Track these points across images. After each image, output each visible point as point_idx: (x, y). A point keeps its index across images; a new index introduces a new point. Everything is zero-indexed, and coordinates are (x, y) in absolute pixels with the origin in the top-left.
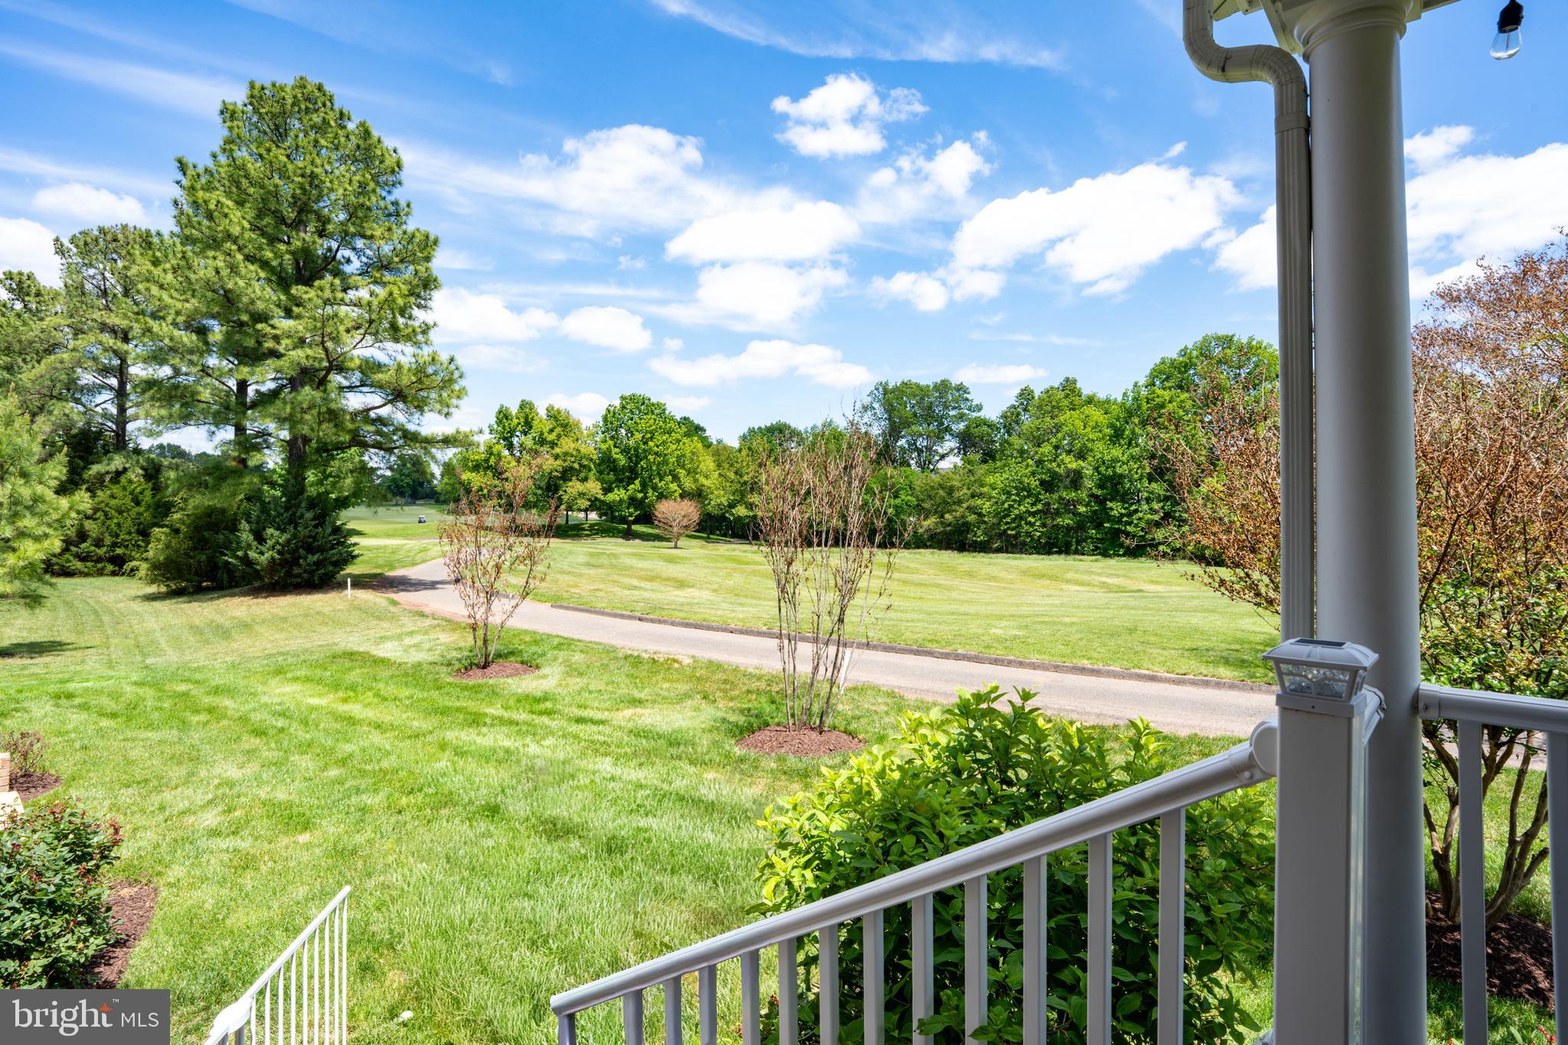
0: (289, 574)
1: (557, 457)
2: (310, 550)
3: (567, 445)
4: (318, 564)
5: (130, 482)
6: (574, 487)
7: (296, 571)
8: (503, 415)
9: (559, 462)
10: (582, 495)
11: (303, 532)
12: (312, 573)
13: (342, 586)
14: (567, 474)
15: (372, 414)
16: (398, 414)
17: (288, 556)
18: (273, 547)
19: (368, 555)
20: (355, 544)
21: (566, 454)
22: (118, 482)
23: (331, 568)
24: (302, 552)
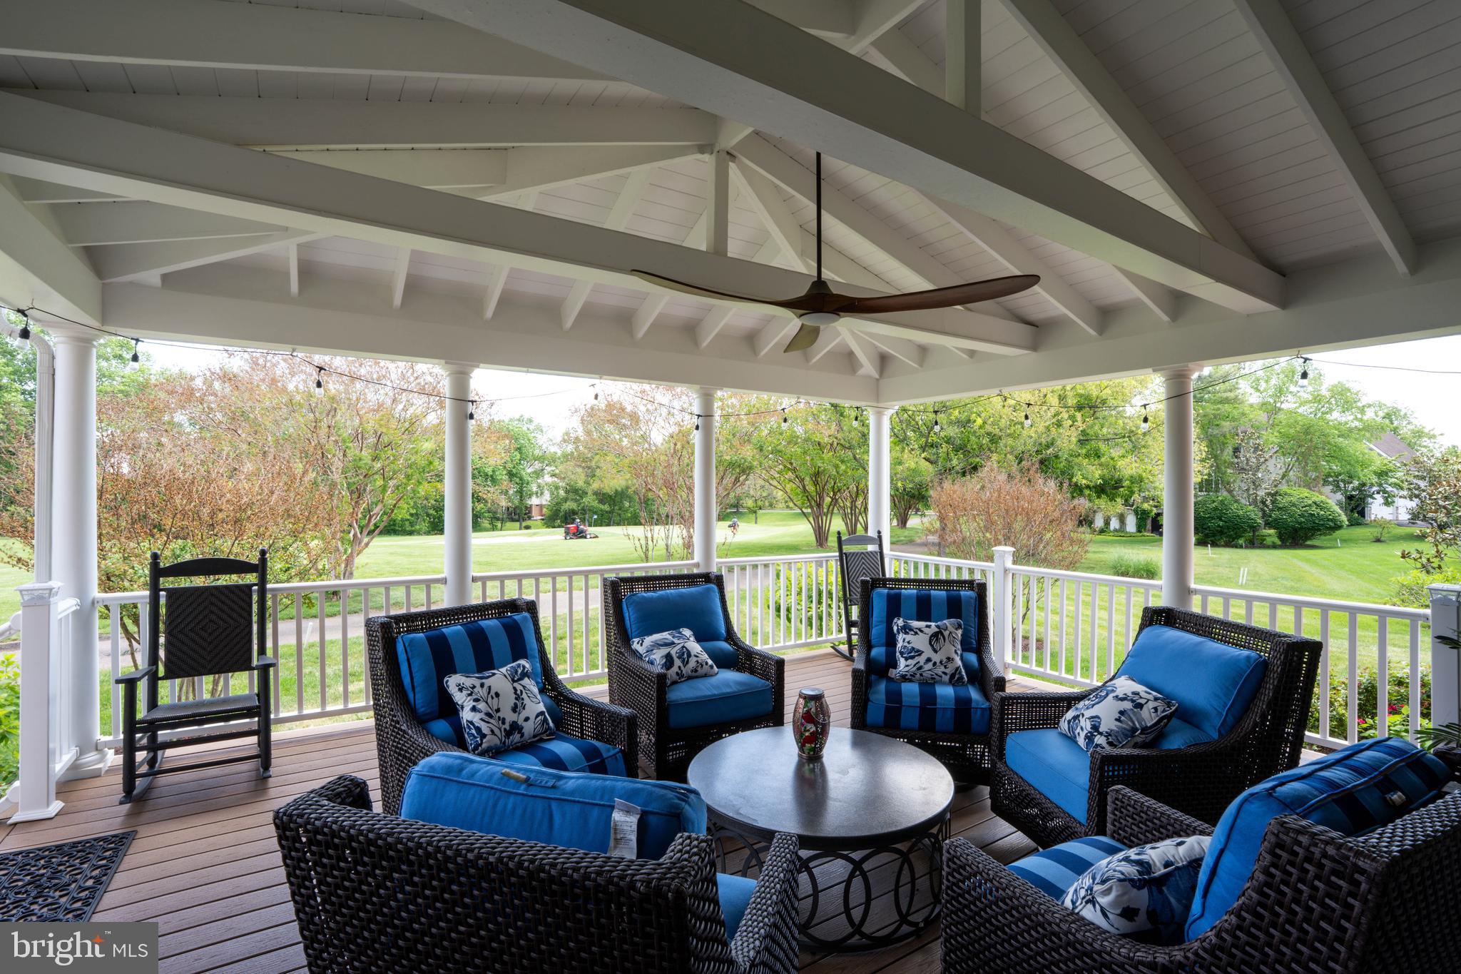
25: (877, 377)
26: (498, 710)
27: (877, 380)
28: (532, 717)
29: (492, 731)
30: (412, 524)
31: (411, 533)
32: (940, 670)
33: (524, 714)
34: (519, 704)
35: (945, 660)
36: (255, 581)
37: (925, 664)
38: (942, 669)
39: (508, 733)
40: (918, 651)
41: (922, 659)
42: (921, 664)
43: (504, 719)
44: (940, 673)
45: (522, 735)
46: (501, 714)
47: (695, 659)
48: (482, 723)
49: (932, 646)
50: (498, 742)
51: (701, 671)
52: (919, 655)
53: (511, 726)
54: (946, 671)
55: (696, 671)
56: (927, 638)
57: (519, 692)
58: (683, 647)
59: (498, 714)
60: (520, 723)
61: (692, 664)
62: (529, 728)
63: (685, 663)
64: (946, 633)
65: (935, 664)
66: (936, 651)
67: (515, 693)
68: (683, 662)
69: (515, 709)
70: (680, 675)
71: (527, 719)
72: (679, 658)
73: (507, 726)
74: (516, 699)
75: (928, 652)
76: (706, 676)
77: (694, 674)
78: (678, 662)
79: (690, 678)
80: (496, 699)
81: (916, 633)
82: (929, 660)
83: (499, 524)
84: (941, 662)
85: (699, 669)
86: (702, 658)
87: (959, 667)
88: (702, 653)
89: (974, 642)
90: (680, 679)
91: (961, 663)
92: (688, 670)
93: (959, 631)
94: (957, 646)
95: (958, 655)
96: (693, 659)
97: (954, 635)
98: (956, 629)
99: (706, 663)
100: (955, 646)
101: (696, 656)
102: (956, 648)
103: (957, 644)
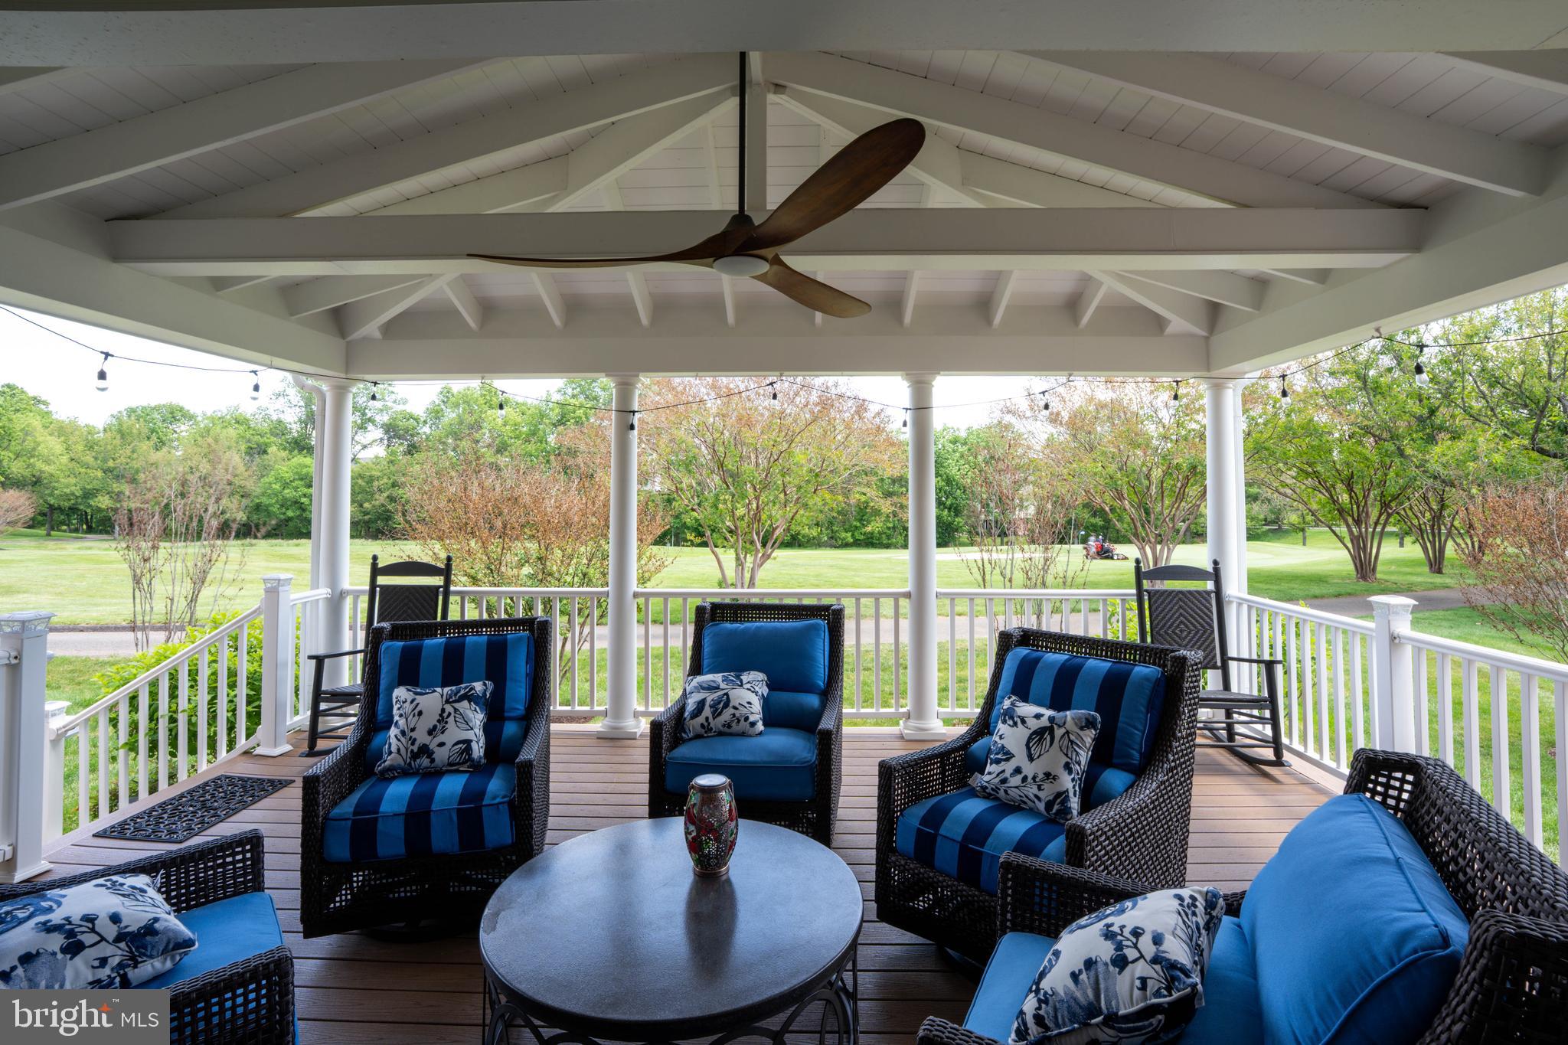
25: (1204, 334)
26: (413, 730)
27: (1207, 338)
28: (449, 745)
29: (399, 750)
30: (889, 537)
31: (887, 546)
32: (1032, 790)
33: (441, 738)
34: (439, 727)
35: (1041, 776)
36: (442, 583)
37: (1012, 775)
38: (1034, 790)
39: (415, 756)
40: (1008, 753)
41: (1009, 767)
42: (1007, 774)
43: (415, 740)
44: (1032, 797)
45: (433, 761)
46: (414, 735)
47: (732, 711)
48: (395, 739)
49: (1028, 748)
50: (402, 763)
51: (735, 728)
52: (1007, 760)
53: (419, 748)
54: (1041, 794)
55: (729, 726)
56: (1027, 733)
57: (445, 715)
58: (727, 694)
59: (412, 734)
60: (431, 747)
61: (726, 715)
62: (441, 755)
63: (716, 713)
64: (1059, 732)
65: (1025, 779)
66: (1031, 758)
67: (441, 715)
68: (713, 713)
69: (430, 732)
70: (706, 727)
71: (442, 744)
72: (711, 707)
73: (415, 748)
74: (439, 721)
75: (1020, 759)
76: (743, 734)
77: (726, 730)
78: (707, 712)
79: (720, 734)
80: (417, 717)
81: (1015, 724)
82: (1018, 771)
83: (979, 539)
84: (1034, 778)
85: (734, 724)
86: (744, 711)
87: (1064, 792)
88: (747, 705)
89: (1136, 755)
90: (706, 733)
91: (1074, 787)
92: (717, 723)
93: (1087, 732)
94: (1074, 757)
95: (1070, 772)
96: (729, 711)
97: (1072, 737)
98: (1082, 728)
99: (747, 719)
100: (1070, 755)
101: (735, 708)
102: (1071, 759)
103: (1077, 753)
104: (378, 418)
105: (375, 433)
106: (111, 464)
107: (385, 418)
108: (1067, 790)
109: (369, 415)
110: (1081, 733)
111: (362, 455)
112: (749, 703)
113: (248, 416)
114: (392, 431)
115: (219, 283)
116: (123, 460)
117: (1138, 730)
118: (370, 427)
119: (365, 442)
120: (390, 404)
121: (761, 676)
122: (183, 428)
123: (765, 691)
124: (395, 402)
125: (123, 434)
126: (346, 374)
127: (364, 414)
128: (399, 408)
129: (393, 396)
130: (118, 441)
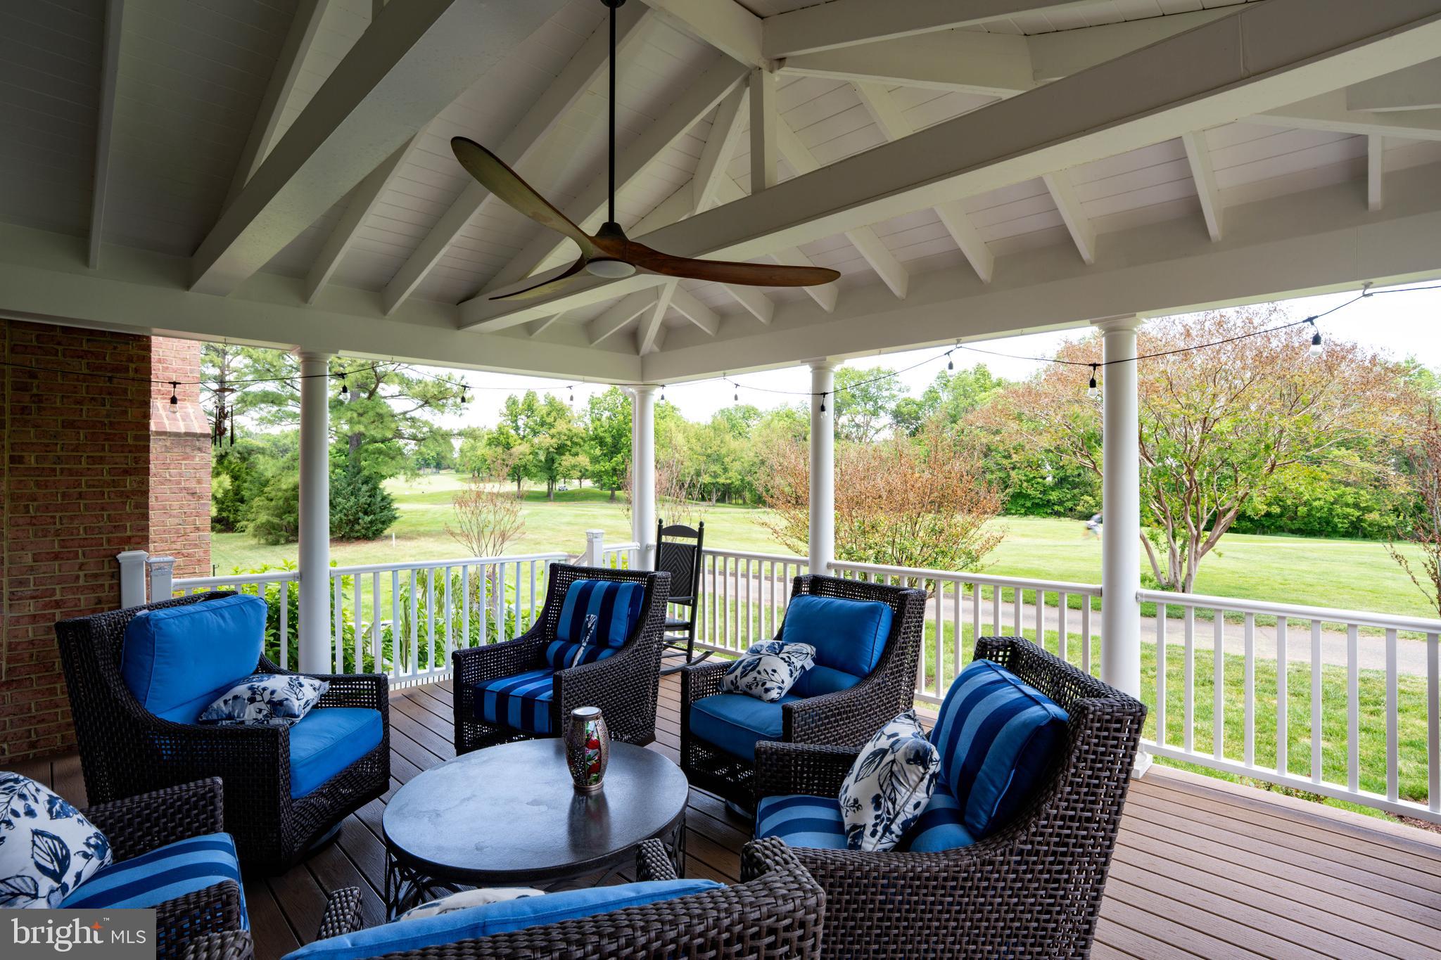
0: (352, 530)
1: (552, 436)
2: (366, 513)
3: (561, 426)
4: (371, 522)
5: (230, 463)
6: (567, 460)
7: (357, 527)
8: (512, 402)
9: (555, 440)
10: (574, 467)
11: (362, 500)
12: (367, 529)
13: (389, 537)
14: (561, 449)
15: (408, 416)
16: (425, 414)
17: (351, 517)
18: (341, 511)
19: (405, 517)
20: (397, 509)
21: (559, 433)
22: (222, 463)
23: (381, 526)
24: (361, 514)
36: (696, 544)
51: (754, 691)
58: (760, 659)
61: (750, 678)
63: (744, 674)
68: (742, 674)
70: (734, 684)
72: (743, 667)
85: (753, 687)
86: (764, 676)
87: (861, 827)
88: (770, 672)
89: (984, 818)
90: (734, 691)
91: (875, 825)
92: (743, 683)
93: (913, 767)
94: (888, 792)
95: (878, 807)
96: (754, 674)
97: (895, 768)
98: (908, 761)
99: (764, 684)
100: (884, 788)
101: (759, 673)
102: (884, 793)
103: (894, 789)
104: (887, 406)
105: (885, 419)
106: (709, 451)
107: (892, 406)
108: (864, 826)
109: (880, 404)
110: (906, 766)
111: (876, 438)
112: (774, 671)
113: (794, 410)
114: (898, 416)
115: (530, 327)
116: (715, 448)
117: (995, 786)
118: (882, 413)
119: (878, 427)
120: (895, 393)
121: (809, 649)
122: (755, 422)
123: (809, 664)
124: (900, 390)
125: (715, 429)
126: (642, 380)
127: (876, 402)
128: (905, 395)
129: (898, 386)
130: (712, 434)
